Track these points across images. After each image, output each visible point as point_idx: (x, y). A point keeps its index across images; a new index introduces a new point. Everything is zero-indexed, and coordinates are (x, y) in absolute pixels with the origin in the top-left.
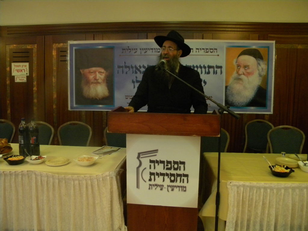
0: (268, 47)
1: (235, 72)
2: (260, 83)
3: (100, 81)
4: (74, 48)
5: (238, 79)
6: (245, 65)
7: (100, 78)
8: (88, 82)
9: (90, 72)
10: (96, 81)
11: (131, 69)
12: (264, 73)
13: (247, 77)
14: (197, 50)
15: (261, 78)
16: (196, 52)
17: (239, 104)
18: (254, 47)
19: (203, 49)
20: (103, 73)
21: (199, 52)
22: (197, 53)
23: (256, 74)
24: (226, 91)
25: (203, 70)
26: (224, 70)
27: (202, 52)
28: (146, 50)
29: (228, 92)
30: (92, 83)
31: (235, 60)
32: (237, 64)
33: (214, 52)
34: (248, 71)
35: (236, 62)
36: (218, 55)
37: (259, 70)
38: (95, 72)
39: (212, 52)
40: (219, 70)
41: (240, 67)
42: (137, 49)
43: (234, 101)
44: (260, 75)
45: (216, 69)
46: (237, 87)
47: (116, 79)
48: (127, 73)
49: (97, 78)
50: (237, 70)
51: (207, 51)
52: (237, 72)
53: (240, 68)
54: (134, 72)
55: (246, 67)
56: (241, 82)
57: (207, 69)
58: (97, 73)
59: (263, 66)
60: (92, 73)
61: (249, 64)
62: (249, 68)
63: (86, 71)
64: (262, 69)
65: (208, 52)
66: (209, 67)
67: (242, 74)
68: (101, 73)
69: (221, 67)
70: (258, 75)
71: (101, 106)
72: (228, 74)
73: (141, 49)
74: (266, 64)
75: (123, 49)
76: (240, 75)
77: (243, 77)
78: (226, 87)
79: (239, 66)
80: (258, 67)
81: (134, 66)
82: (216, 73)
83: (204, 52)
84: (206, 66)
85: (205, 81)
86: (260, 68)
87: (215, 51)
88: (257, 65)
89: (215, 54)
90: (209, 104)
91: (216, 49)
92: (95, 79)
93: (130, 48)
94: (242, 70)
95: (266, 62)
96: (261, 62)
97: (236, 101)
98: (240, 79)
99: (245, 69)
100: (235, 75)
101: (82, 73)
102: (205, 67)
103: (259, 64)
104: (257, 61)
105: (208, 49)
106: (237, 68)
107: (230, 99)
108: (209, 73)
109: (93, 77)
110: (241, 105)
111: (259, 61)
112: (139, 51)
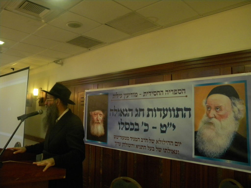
0: (245, 82)
1: (205, 114)
2: (237, 130)
3: (100, 121)
4: (88, 95)
5: (209, 123)
6: (216, 106)
7: (100, 119)
8: (93, 122)
9: (95, 114)
10: (97, 122)
11: (118, 112)
12: (242, 116)
13: (220, 121)
14: (167, 92)
15: (237, 122)
16: (166, 94)
17: (211, 154)
18: (226, 83)
19: (172, 91)
20: (102, 115)
21: (168, 94)
22: (167, 96)
23: (231, 116)
24: (195, 138)
25: (172, 112)
26: (193, 112)
27: (171, 94)
28: (128, 95)
29: (198, 139)
30: (96, 123)
31: (204, 101)
32: (207, 105)
33: (182, 93)
34: (221, 113)
35: (206, 103)
36: (186, 96)
37: (234, 112)
38: (97, 114)
39: (180, 93)
40: (187, 113)
41: (211, 108)
42: (122, 94)
43: (205, 151)
44: (236, 119)
45: (184, 112)
46: (208, 133)
47: (109, 121)
48: (115, 116)
49: (99, 119)
50: (207, 112)
51: (176, 92)
52: (208, 115)
53: (210, 110)
54: (120, 115)
55: (218, 109)
56: (212, 127)
57: (176, 112)
58: (99, 115)
59: (240, 106)
60: (96, 114)
61: (221, 105)
62: (221, 110)
63: (93, 113)
64: (239, 110)
65: (176, 94)
66: (178, 110)
67: (213, 117)
68: (101, 115)
69: (189, 110)
70: (234, 119)
71: (99, 142)
72: (198, 117)
73: (124, 94)
74: (243, 104)
75: (114, 95)
76: (210, 118)
77: (214, 120)
78: (196, 133)
79: (209, 107)
80: (232, 108)
81: (120, 109)
82: (185, 117)
83: (173, 93)
84: (175, 108)
85: (174, 125)
86: (236, 109)
87: (184, 91)
88: (232, 105)
89: (184, 95)
90: (178, 151)
91: (184, 90)
92: (98, 120)
93: (117, 94)
94: (213, 113)
95: (244, 102)
96: (237, 102)
97: (208, 150)
98: (211, 124)
99: (217, 111)
100: (205, 118)
101: (91, 114)
102: (174, 110)
103: (234, 104)
104: (231, 100)
105: (176, 90)
106: (207, 109)
107: (201, 147)
108: (177, 116)
109: (96, 118)
110: (214, 157)
111: (234, 99)
112: (123, 96)
